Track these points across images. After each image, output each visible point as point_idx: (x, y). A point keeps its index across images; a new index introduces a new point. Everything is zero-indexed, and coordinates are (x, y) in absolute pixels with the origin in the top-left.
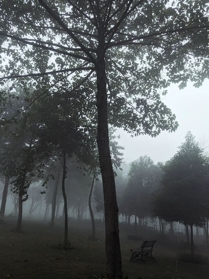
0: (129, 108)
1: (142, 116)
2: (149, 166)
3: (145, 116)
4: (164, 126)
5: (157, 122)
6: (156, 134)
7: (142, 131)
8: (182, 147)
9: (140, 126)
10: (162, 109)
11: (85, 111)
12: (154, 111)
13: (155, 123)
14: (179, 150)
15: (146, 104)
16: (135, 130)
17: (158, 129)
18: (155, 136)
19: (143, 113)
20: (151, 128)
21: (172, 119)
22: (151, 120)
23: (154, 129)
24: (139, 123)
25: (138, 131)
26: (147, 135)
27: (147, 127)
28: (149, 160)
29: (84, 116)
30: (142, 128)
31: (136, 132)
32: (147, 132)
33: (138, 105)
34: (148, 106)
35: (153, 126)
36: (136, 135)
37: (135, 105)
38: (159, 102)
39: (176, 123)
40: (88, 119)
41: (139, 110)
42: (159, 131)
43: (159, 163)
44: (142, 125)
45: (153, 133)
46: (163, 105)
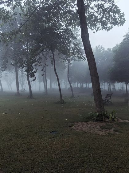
0: (91, 12)
1: (101, 17)
2: (102, 51)
3: (103, 17)
4: (115, 22)
5: (111, 21)
6: (110, 28)
7: (101, 28)
8: (126, 36)
9: (99, 24)
10: (115, 10)
11: (61, 18)
12: (109, 12)
13: (109, 21)
14: (124, 38)
15: (104, 7)
16: (96, 28)
17: (111, 25)
18: (109, 30)
19: (102, 14)
20: (106, 25)
21: (121, 17)
22: (107, 19)
23: (109, 25)
24: (98, 22)
25: (98, 28)
26: (104, 30)
27: (104, 24)
28: (102, 47)
29: (60, 22)
30: (100, 25)
31: (96, 29)
32: (104, 28)
33: (98, 9)
34: (105, 9)
35: (108, 23)
36: (96, 31)
37: (96, 9)
38: (113, 5)
39: (124, 19)
40: (62, 24)
41: (99, 12)
42: (112, 27)
43: (108, 49)
44: (100, 24)
45: (108, 29)
46: (116, 7)
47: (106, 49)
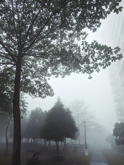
0: (32, 84)
1: (38, 89)
2: (40, 112)
3: (39, 89)
4: (48, 94)
5: (45, 92)
6: (44, 97)
7: (38, 96)
8: (56, 104)
9: (37, 93)
10: (48, 86)
11: (9, 84)
12: (44, 87)
13: (44, 92)
14: (54, 105)
15: (40, 83)
16: (34, 95)
17: (45, 95)
18: (44, 98)
19: (39, 87)
20: (42, 94)
21: (52, 91)
22: (42, 91)
23: (43, 95)
24: (36, 92)
25: (36, 96)
26: (40, 98)
27: (40, 94)
28: (41, 109)
29: (7, 86)
30: (37, 94)
31: (34, 96)
32: (40, 96)
33: (37, 83)
34: (41, 84)
35: (43, 93)
36: (34, 97)
37: (35, 83)
38: (46, 83)
39: (53, 93)
40: (10, 88)
41: (37, 86)
42: (46, 96)
43: (45, 111)
44: (38, 93)
45: (43, 97)
46: (48, 85)
47: (43, 111)
